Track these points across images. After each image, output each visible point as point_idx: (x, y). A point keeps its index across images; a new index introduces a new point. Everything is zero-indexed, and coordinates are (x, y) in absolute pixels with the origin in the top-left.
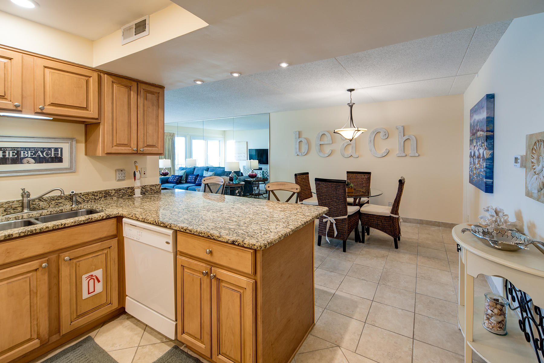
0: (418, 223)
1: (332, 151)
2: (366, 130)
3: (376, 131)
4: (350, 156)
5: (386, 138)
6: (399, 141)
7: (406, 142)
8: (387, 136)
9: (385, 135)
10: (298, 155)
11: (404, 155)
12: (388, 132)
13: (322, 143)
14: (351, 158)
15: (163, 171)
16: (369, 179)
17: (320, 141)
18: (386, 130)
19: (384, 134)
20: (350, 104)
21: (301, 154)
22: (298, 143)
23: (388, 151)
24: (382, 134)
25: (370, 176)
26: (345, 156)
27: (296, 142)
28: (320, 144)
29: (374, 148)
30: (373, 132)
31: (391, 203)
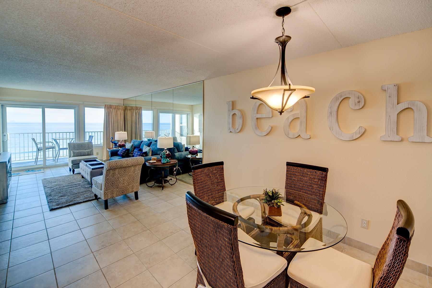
0: (424, 272)
1: (272, 128)
2: (313, 89)
3: (341, 96)
4: (298, 136)
5: (361, 107)
6: (386, 112)
7: (402, 116)
8: (363, 104)
9: (359, 102)
10: (231, 132)
11: (397, 138)
12: (364, 97)
13: (259, 116)
14: (299, 139)
15: (120, 143)
16: (324, 180)
17: (257, 113)
18: (360, 95)
19: (357, 100)
20: (281, 39)
21: (234, 130)
22: (231, 116)
23: (364, 131)
24: (351, 102)
25: (326, 175)
26: (289, 136)
27: (229, 115)
28: (257, 118)
29: (337, 125)
30: (337, 98)
31: (365, 220)
